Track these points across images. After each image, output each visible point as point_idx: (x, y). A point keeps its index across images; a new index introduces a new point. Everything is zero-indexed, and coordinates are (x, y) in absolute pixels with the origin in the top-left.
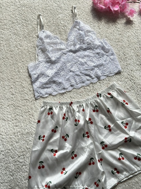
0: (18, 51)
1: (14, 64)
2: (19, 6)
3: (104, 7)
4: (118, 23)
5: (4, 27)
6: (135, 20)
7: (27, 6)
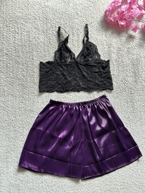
0: (35, 42)
1: (30, 52)
2: (43, 7)
3: (113, 20)
4: (123, 36)
5: (27, 20)
6: (137, 36)
7: (50, 8)
